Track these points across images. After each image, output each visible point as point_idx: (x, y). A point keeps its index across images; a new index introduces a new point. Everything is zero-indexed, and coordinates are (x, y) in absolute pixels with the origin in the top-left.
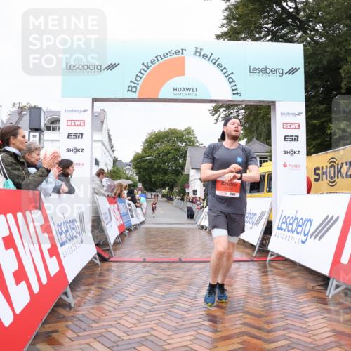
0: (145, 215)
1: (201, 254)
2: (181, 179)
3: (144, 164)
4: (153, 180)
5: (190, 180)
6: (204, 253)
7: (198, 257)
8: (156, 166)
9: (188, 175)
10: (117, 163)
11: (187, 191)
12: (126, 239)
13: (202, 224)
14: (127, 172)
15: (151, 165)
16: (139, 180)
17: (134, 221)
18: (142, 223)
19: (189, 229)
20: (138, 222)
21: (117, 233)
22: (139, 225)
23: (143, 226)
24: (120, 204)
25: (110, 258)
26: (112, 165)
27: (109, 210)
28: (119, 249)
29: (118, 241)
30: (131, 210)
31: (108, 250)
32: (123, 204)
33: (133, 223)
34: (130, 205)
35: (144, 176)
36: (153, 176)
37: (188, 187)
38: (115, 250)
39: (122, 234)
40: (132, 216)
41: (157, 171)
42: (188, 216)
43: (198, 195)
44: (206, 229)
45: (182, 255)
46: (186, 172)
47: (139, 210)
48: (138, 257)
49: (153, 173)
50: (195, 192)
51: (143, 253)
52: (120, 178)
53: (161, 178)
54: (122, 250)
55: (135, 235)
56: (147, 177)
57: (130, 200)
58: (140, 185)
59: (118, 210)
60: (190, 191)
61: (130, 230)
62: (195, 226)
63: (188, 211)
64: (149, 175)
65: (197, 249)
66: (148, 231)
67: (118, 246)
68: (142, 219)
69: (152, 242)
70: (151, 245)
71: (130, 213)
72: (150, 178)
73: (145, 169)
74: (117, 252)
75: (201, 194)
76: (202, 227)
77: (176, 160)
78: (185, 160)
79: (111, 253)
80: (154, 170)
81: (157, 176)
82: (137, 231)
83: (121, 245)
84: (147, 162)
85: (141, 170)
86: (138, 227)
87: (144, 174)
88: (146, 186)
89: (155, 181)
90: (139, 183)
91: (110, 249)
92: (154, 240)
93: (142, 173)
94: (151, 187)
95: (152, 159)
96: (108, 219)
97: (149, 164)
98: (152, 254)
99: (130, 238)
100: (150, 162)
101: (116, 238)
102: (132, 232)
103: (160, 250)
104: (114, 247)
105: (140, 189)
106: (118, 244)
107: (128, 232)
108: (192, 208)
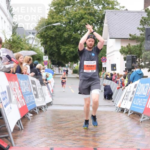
0: (52, 95)
3: (50, 32)
4: (62, 52)
5: (107, 52)
8: (66, 35)
9: (105, 46)
10: (17, 30)
11: (103, 66)
12: (29, 122)
13: (123, 106)
14: (30, 42)
16: (46, 52)
17: (39, 102)
18: (49, 104)
20: (45, 104)
21: (19, 117)
22: (45, 107)
23: (50, 108)
24: (22, 81)
26: (11, 33)
28: (21, 136)
29: (19, 126)
30: (34, 89)
31: (6, 138)
32: (26, 81)
33: (38, 105)
34: (33, 83)
35: (51, 47)
36: (63, 47)
37: (105, 60)
38: (15, 138)
39: (24, 118)
40: (36, 96)
41: (67, 41)
42: (105, 97)
44: (127, 113)
47: (45, 88)
49: (63, 44)
50: (114, 67)
51: (50, 142)
52: (22, 49)
53: (71, 49)
54: (24, 138)
55: (40, 119)
56: (55, 49)
58: (46, 58)
59: (20, 88)
60: (107, 65)
61: (34, 113)
62: (113, 109)
63: (105, 90)
64: (57, 45)
65: (117, 136)
66: (56, 114)
67: (19, 133)
69: (60, 128)
70: (59, 132)
71: (34, 93)
72: (59, 49)
73: (52, 39)
74: (19, 140)
75: (121, 69)
76: (123, 110)
78: (102, 27)
79: (11, 141)
80: (63, 39)
81: (67, 47)
82: (42, 114)
83: (22, 132)
84: (54, 30)
85: (48, 39)
86: (43, 109)
87: (52, 44)
88: (54, 59)
89: (65, 53)
90: (45, 55)
91: (9, 137)
92: (64, 125)
93: (49, 43)
94: (60, 61)
95: (61, 26)
96: (7, 100)
97: (57, 33)
98: (60, 142)
99: (34, 123)
100: (59, 30)
101: (17, 123)
102: (36, 116)
103: (71, 138)
104: (14, 134)
105: (46, 63)
106: (19, 130)
107: (32, 115)
108: (109, 86)
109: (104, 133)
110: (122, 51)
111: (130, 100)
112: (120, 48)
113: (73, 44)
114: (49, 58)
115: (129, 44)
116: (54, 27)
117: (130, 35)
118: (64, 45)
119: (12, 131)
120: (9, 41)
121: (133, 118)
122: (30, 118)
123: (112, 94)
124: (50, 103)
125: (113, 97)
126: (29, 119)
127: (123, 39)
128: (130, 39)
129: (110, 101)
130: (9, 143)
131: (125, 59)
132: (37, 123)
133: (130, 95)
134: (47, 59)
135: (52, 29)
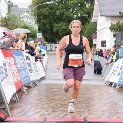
0: (45, 70)
1: (109, 114)
2: (87, 28)
4: (55, 29)
5: (98, 29)
6: (113, 113)
7: (106, 117)
8: (58, 13)
9: (96, 23)
11: (94, 43)
12: (24, 95)
13: (111, 80)
15: (52, 11)
16: (39, 29)
17: (34, 77)
18: (43, 79)
19: (95, 86)
20: (39, 78)
21: (14, 90)
22: (38, 81)
23: (43, 82)
24: (17, 57)
25: (6, 118)
26: (7, 11)
27: (4, 64)
28: (16, 108)
29: (15, 99)
30: (29, 64)
31: (3, 109)
32: (21, 57)
33: (32, 79)
34: (28, 58)
35: (44, 25)
36: (56, 25)
37: (96, 37)
38: (11, 109)
39: (19, 91)
40: (31, 71)
41: (60, 19)
42: (95, 72)
43: (107, 48)
44: (115, 86)
45: (88, 114)
46: (93, 20)
47: (39, 63)
48: (37, 116)
49: (55, 21)
50: (103, 43)
51: (43, 113)
52: (17, 27)
53: (64, 27)
54: (20, 109)
55: (34, 92)
56: (48, 26)
57: (29, 53)
58: (39, 35)
59: (15, 64)
60: (97, 42)
61: (29, 87)
62: (102, 83)
63: (95, 65)
64: (50, 23)
65: (105, 108)
66: (49, 87)
67: (15, 105)
68: (43, 74)
69: (53, 100)
70: (52, 104)
71: (29, 68)
72: (52, 27)
73: (45, 16)
74: (15, 111)
75: (110, 45)
76: (111, 84)
77: (83, 5)
78: (93, 5)
79: (7, 112)
80: (56, 17)
81: (59, 25)
82: (36, 88)
83: (18, 104)
84: (47, 8)
85: (41, 17)
86: (37, 83)
87: (45, 22)
88: (47, 37)
89: (57, 31)
90: (39, 32)
91: (6, 108)
92: (56, 97)
93: (42, 21)
94: (53, 38)
95: (54, 4)
96: (4, 74)
97: (50, 11)
98: (53, 113)
99: (29, 96)
100: (52, 8)
101: (13, 96)
102: (31, 89)
103: (62, 109)
104: (11, 106)
105: (40, 40)
106: (15, 102)
107: (27, 88)
108: (99, 62)
109: (93, 105)
110: (112, 28)
111: (119, 75)
112: (110, 25)
113: (66, 22)
114: (43, 36)
115: (119, 22)
116: (47, 5)
117: (120, 13)
118: (56, 23)
119: (9, 103)
120: (5, 19)
121: (120, 92)
122: (25, 91)
123: (102, 69)
124: (44, 77)
125: (102, 72)
126: (24, 93)
127: (113, 17)
128: (119, 16)
129: (100, 76)
130: (6, 114)
131: (114, 36)
132: (31, 95)
133: (119, 70)
134: (41, 36)
135: (45, 7)
